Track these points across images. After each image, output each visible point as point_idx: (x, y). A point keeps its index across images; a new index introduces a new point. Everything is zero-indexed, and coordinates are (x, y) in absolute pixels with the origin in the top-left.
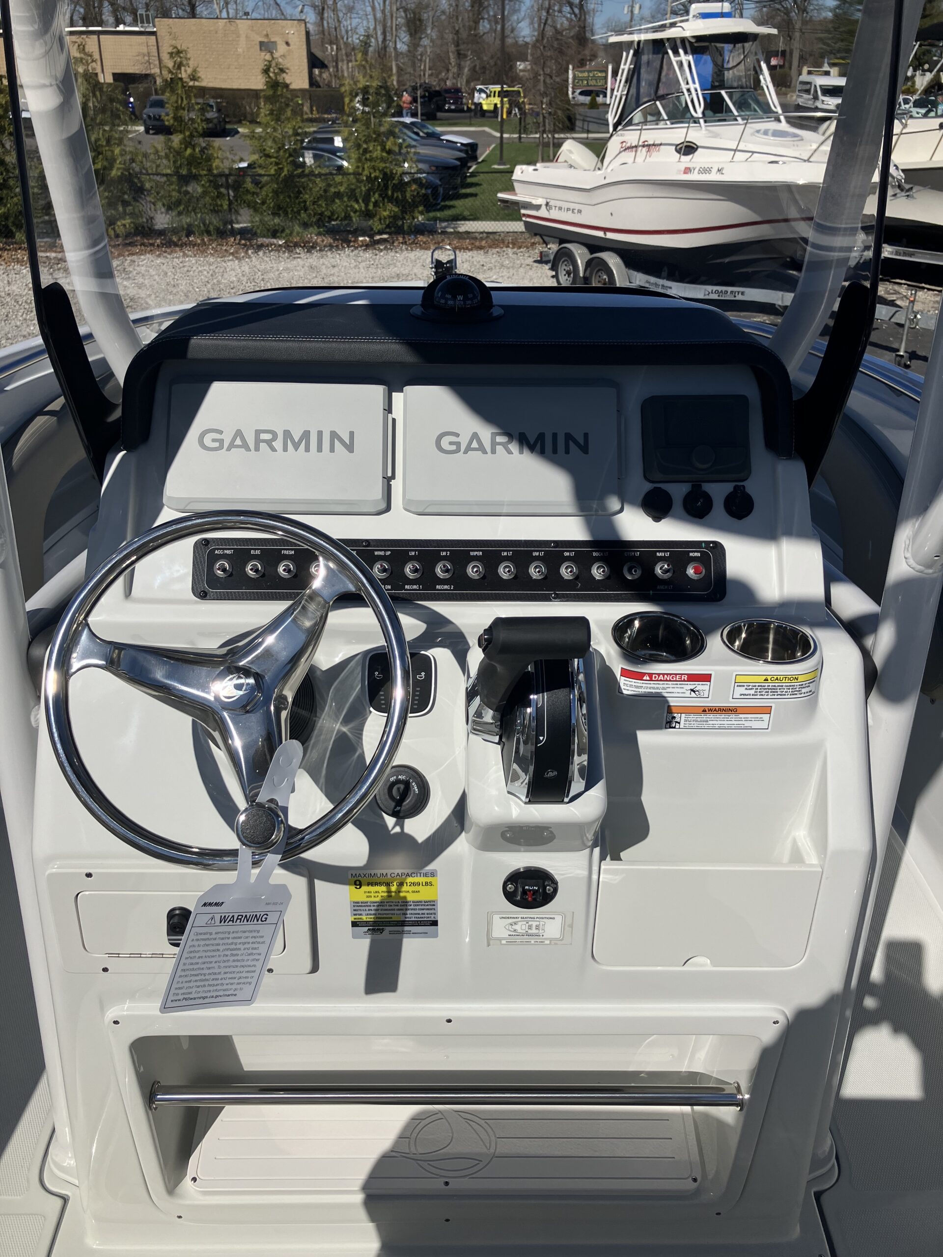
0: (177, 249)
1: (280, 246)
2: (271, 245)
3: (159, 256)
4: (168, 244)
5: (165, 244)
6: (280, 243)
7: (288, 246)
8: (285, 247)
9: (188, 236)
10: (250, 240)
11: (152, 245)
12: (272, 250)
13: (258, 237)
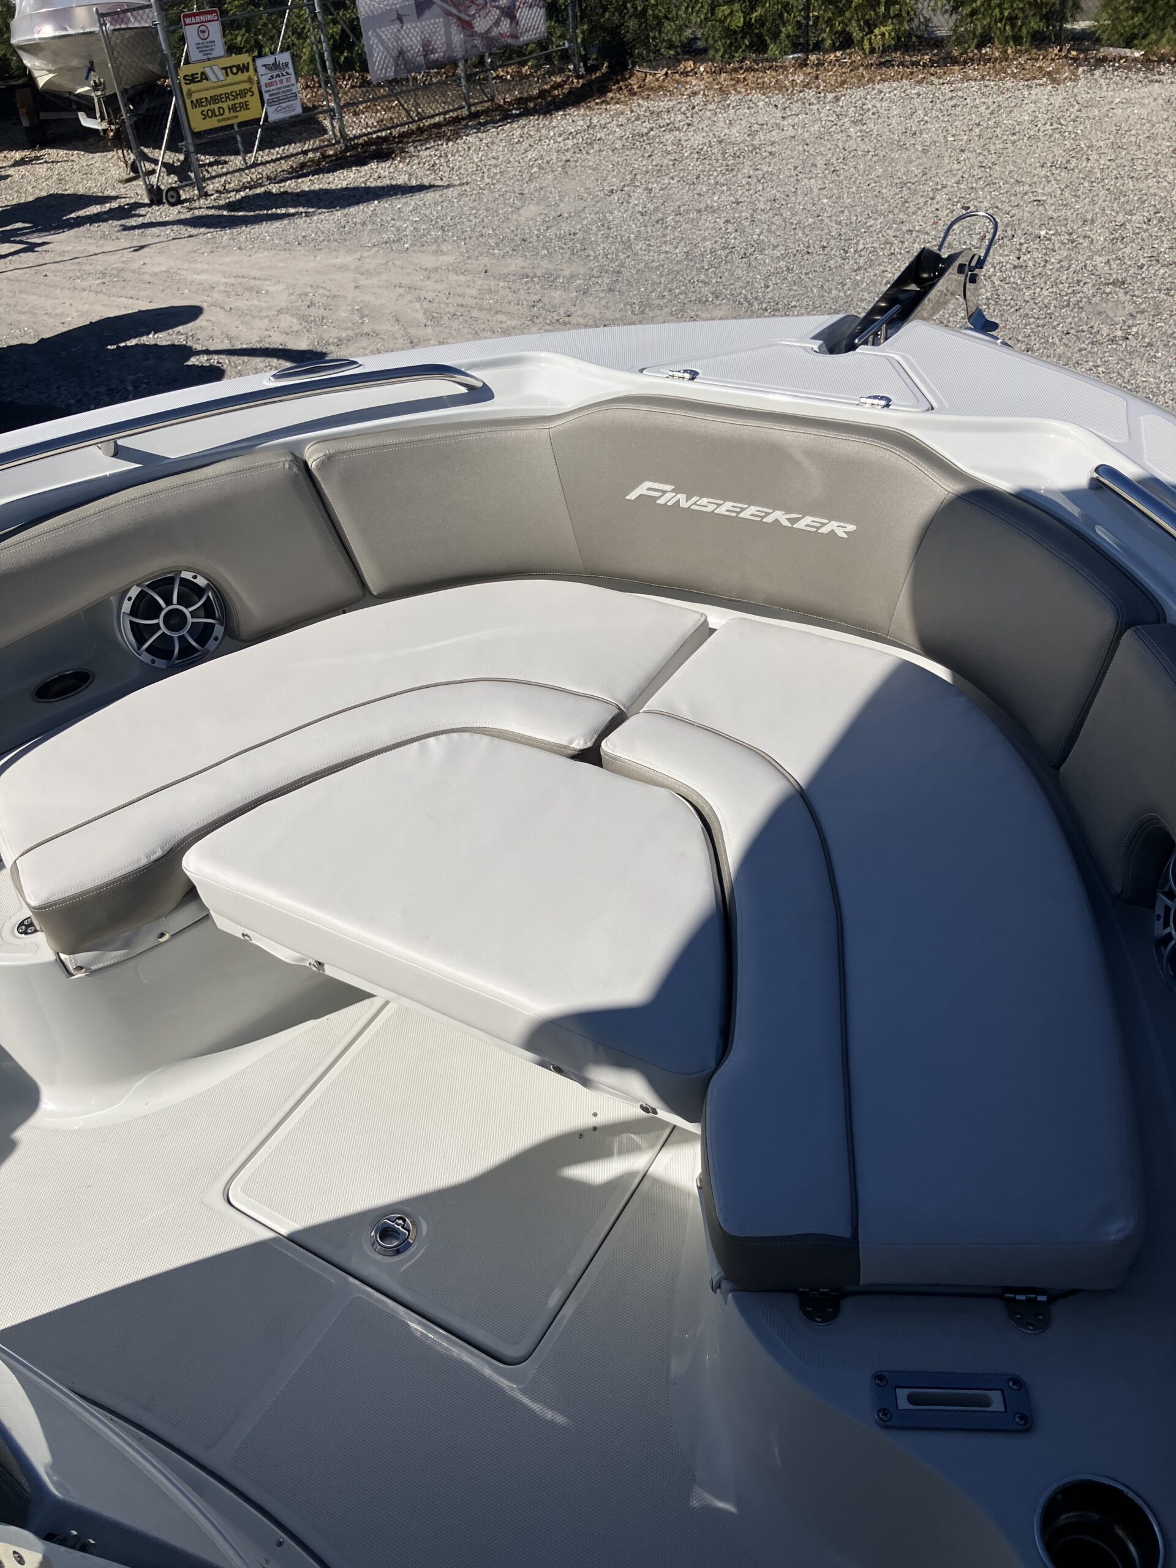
0: (957, 68)
1: (1135, 60)
2: (1121, 58)
3: (920, 82)
4: (941, 62)
5: (936, 62)
6: (1137, 55)
7: (1149, 60)
8: (1142, 63)
9: (979, 47)
10: (1085, 51)
11: (915, 64)
12: (1119, 68)
13: (1103, 46)
